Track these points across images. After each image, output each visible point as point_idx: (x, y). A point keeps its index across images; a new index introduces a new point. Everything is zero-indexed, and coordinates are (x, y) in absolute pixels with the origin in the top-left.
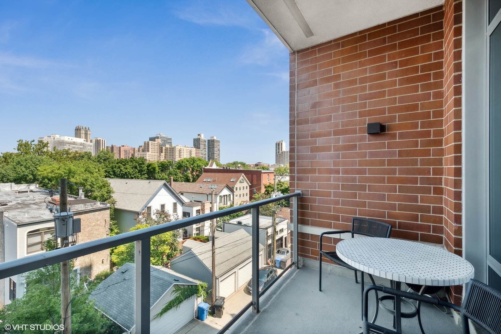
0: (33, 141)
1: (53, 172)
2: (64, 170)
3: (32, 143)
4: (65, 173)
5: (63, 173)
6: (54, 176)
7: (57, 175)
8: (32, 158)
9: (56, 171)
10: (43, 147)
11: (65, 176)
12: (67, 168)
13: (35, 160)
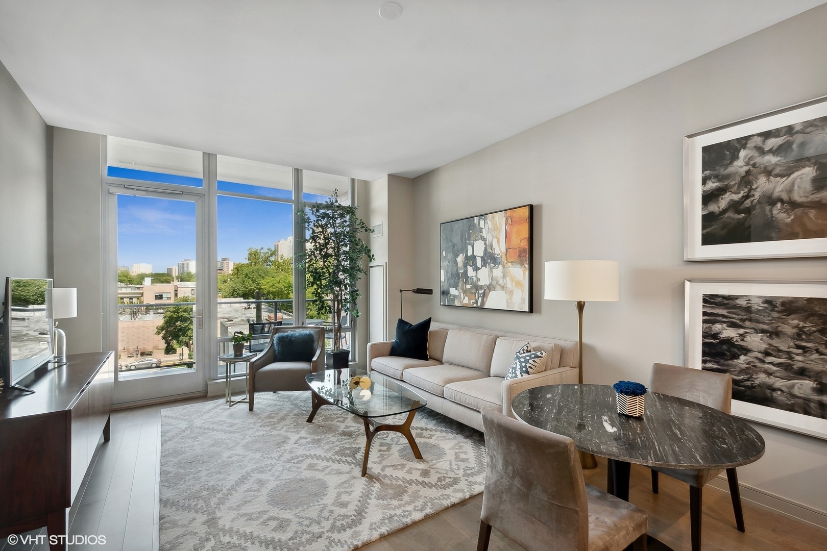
0: (262, 249)
1: (274, 285)
2: (284, 284)
3: (262, 251)
4: (285, 287)
5: (283, 287)
6: (274, 290)
7: (277, 289)
8: (258, 269)
9: (277, 285)
10: (271, 256)
11: (286, 290)
12: (287, 281)
13: (261, 271)
